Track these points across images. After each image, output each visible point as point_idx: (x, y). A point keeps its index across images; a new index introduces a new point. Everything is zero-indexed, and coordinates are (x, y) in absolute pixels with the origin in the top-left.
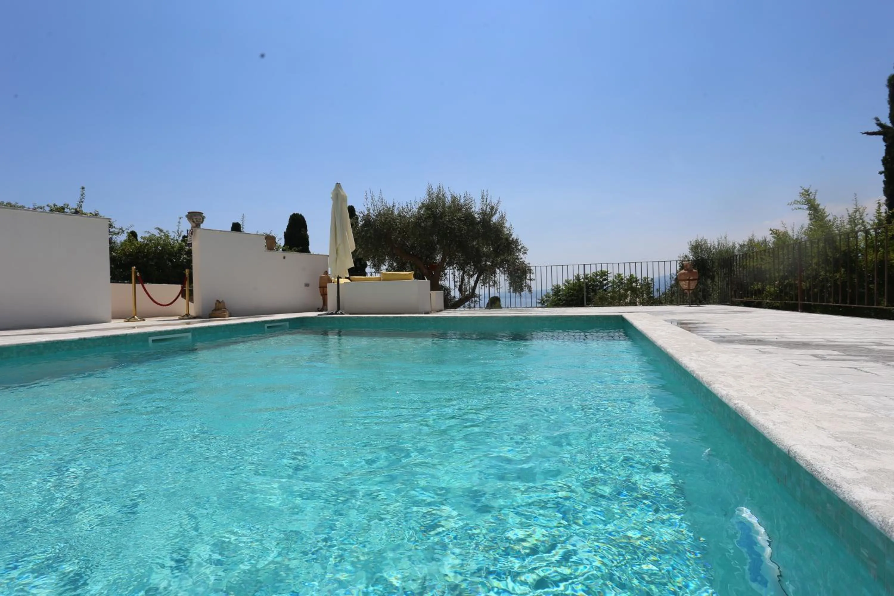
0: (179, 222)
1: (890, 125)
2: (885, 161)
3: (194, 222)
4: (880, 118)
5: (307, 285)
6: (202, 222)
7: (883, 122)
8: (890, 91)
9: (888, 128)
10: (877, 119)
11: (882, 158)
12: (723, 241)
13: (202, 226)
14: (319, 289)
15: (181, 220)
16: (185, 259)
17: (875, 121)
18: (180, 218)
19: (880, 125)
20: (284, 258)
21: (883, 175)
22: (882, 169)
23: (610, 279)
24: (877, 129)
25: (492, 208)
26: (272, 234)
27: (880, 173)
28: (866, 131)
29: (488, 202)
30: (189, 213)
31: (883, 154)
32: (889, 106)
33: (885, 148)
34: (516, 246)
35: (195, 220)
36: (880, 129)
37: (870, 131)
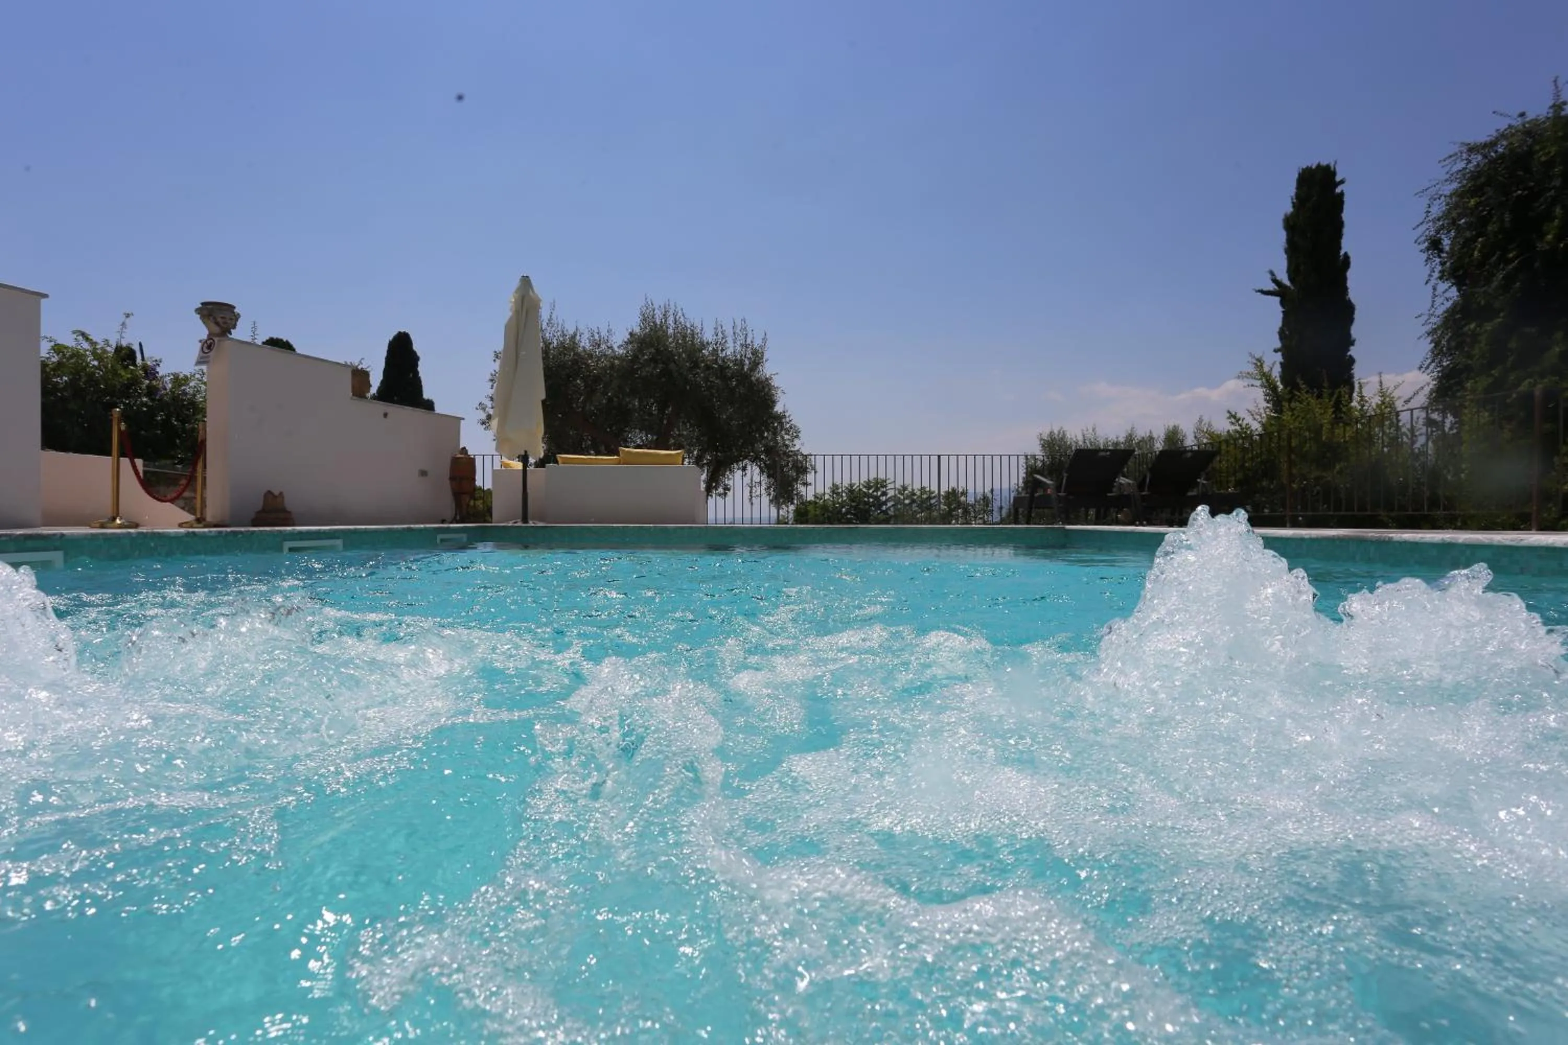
0: (123, 324)
1: (1287, 282)
2: (1282, 334)
3: (217, 324)
4: (1276, 273)
5: (423, 473)
6: (234, 327)
7: (1279, 278)
8: (1288, 235)
9: (1286, 287)
10: (1272, 273)
11: (1278, 330)
12: (1090, 435)
13: (236, 334)
14: (448, 482)
15: (128, 321)
16: (145, 405)
17: (1269, 276)
18: (128, 316)
19: (1275, 281)
20: (385, 415)
21: (1280, 354)
22: (1278, 345)
23: (891, 493)
24: (1272, 287)
25: (755, 352)
26: (363, 366)
27: (1276, 351)
28: (1260, 288)
29: (749, 341)
30: (202, 304)
31: (1280, 324)
32: (1285, 256)
33: (1281, 315)
34: (781, 424)
35: (219, 320)
36: (1276, 287)
37: (1265, 289)
